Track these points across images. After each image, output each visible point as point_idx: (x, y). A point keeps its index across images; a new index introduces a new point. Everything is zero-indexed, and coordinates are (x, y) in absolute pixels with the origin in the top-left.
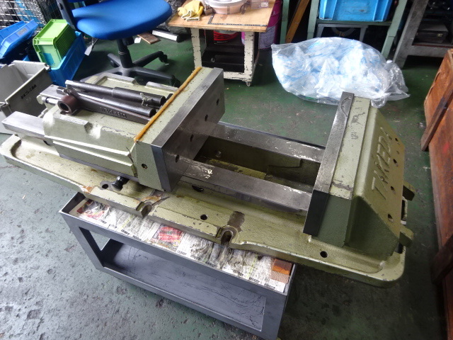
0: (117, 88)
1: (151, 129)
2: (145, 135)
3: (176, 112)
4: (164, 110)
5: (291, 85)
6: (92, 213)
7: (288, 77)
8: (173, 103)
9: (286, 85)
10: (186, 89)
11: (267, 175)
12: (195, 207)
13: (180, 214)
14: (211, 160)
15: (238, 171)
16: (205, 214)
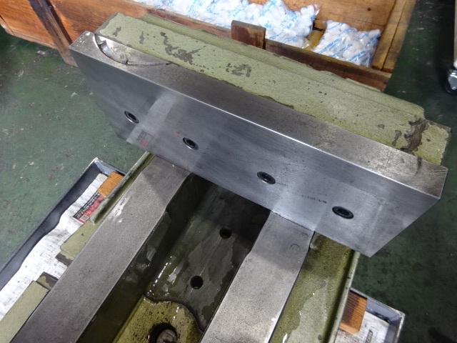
11: (145, 295)
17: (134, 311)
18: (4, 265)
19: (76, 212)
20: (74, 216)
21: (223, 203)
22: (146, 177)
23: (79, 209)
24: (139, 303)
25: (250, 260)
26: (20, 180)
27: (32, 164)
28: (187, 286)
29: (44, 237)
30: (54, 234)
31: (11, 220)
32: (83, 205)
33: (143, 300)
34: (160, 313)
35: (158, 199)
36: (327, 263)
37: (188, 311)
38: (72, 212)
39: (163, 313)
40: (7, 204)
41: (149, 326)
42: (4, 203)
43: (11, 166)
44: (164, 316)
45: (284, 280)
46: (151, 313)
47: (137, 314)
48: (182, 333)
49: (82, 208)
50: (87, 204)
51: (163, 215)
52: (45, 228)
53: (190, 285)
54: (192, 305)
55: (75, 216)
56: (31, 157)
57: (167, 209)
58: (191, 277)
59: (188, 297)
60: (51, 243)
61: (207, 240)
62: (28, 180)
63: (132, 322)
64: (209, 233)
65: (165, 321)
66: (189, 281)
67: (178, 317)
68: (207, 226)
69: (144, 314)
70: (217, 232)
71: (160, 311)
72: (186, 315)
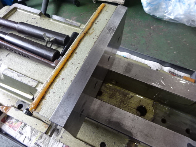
0: (22, 23)
1: (51, 91)
2: (44, 102)
3: (81, 65)
4: (67, 60)
5: (150, 9)
6: (12, 123)
7: (149, 4)
8: (78, 51)
9: (146, 9)
10: (91, 31)
11: (154, 102)
12: (95, 134)
13: (83, 141)
14: (107, 83)
15: (130, 96)
16: (104, 142)
17: (148, 99)
19: (172, 71)
23: (173, 72)
24: (151, 100)
26: (167, 51)
27: (175, 53)
28: (161, 117)
29: (159, 64)
30: (161, 67)
31: (151, 54)
32: (175, 73)
37: (153, 119)
38: (171, 70)
39: (150, 109)
41: (144, 105)
42: (157, 50)
43: (171, 47)
46: (149, 105)
48: (145, 117)
50: (176, 74)
52: (163, 63)
54: (155, 120)
55: (170, 71)
56: (177, 51)
59: (158, 118)
60: (158, 67)
61: (182, 123)
62: (168, 54)
63: (144, 99)
64: (185, 124)
65: (147, 110)
66: (163, 118)
67: (150, 115)
68: (188, 122)
69: (147, 103)
70: (188, 127)
71: (150, 108)
72: (152, 118)
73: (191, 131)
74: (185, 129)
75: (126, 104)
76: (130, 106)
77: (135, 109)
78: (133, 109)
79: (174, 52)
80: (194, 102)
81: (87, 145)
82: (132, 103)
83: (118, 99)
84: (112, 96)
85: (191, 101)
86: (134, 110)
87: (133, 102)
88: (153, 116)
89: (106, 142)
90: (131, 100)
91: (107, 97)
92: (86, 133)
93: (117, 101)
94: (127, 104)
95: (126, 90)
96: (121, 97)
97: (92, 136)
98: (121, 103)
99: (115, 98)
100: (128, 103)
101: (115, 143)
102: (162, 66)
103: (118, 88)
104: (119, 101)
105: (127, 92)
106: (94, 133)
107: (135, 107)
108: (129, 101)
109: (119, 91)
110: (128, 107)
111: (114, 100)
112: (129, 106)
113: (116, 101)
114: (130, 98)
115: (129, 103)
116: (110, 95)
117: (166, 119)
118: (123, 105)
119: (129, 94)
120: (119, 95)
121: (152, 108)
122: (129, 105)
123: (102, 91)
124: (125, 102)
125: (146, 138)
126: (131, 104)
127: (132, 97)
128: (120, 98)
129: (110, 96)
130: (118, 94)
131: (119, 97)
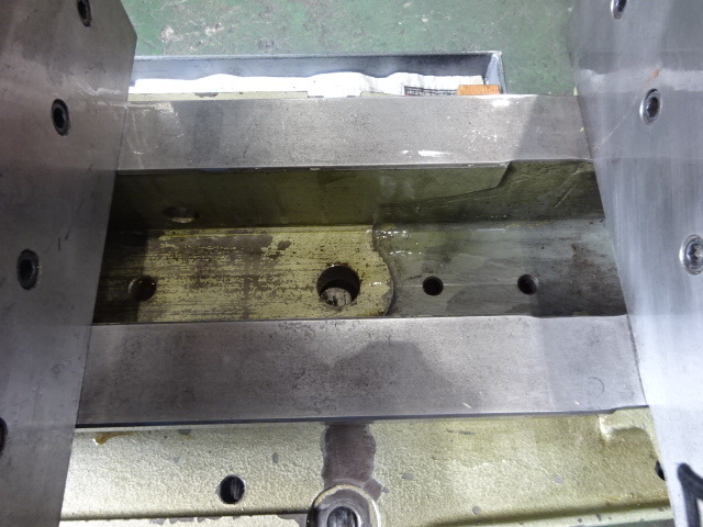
11: (374, 229)
12: (182, 461)
13: (139, 516)
14: (163, 234)
15: (274, 247)
16: (232, 473)
17: (347, 228)
18: (303, 55)
19: (412, 85)
20: (406, 87)
21: (570, 254)
22: (536, 105)
23: (418, 86)
24: (360, 227)
25: (526, 325)
26: (396, 24)
27: (425, 20)
28: (420, 277)
32: (426, 87)
33: (366, 230)
34: (365, 262)
35: (516, 143)
36: (596, 468)
37: (390, 296)
38: (410, 80)
39: (367, 265)
40: (360, 35)
41: (342, 258)
42: (359, 31)
43: (404, 2)
44: (364, 268)
45: (534, 394)
46: (358, 250)
47: (347, 234)
48: (359, 305)
49: (422, 90)
50: (431, 91)
51: (498, 164)
53: (424, 278)
54: (400, 299)
55: (407, 89)
57: (511, 163)
58: (435, 275)
59: (408, 286)
61: (498, 265)
62: (402, 33)
63: (333, 235)
64: (510, 262)
65: (360, 274)
66: (427, 275)
67: (375, 287)
68: (519, 252)
69: (352, 244)
70: (521, 272)
71: (368, 260)
72: (384, 296)
73: (536, 281)
74: (515, 281)
75: (272, 286)
76: (287, 286)
77: (312, 289)
78: (303, 292)
79: (420, 19)
80: (503, 168)
81: (161, 524)
82: (290, 270)
83: (232, 280)
84: (204, 277)
85: (490, 169)
86: (308, 293)
87: (294, 266)
88: (388, 284)
89: (238, 471)
90: (281, 260)
91: (181, 289)
92: (143, 478)
93: (230, 288)
94: (276, 283)
95: (249, 230)
96: (239, 265)
97: (172, 475)
98: (246, 290)
99: (215, 281)
100: (275, 279)
101: (275, 458)
102: (373, 79)
103: (217, 235)
104: (237, 286)
105: (255, 234)
106: (176, 460)
107: (309, 282)
108: (277, 267)
109: (223, 247)
110: (279, 293)
111: (217, 288)
112: (284, 290)
113: (227, 291)
114: (278, 254)
115: (279, 275)
116: (192, 278)
117: (440, 277)
118: (259, 293)
119: (267, 242)
120: (228, 264)
121: (374, 258)
122: (284, 286)
123: (153, 274)
124: (265, 280)
125: (364, 393)
126: (290, 277)
127: (283, 246)
128: (236, 271)
129: (194, 281)
130: (224, 259)
131: (231, 268)
